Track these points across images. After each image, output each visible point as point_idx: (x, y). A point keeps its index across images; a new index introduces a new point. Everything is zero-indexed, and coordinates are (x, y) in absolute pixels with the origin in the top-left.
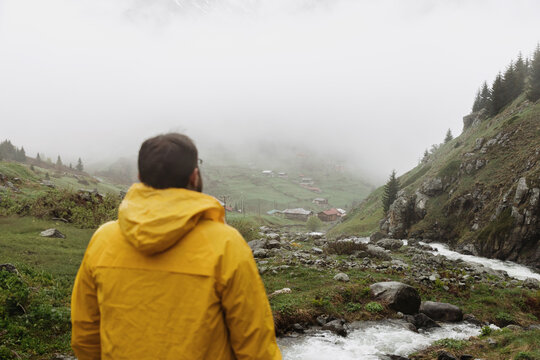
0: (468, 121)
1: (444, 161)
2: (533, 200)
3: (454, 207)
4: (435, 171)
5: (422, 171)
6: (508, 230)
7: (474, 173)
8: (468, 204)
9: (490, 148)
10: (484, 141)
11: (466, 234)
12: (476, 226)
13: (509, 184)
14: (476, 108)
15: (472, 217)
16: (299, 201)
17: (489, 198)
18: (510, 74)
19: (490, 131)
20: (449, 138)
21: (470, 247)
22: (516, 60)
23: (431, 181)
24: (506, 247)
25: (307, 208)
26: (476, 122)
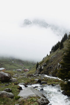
0: (51, 52)
1: (46, 60)
2: (60, 67)
3: (48, 68)
4: (45, 62)
5: (43, 62)
6: (57, 72)
7: (51, 62)
8: (51, 68)
9: (54, 58)
10: (53, 56)
11: (50, 73)
13: (57, 64)
14: (52, 50)
15: (51, 70)
16: (19, 68)
17: (54, 66)
18: (57, 44)
19: (54, 55)
20: (47, 55)
21: (51, 75)
22: (58, 42)
23: (44, 63)
24: (57, 75)
25: (21, 69)
26: (52, 53)
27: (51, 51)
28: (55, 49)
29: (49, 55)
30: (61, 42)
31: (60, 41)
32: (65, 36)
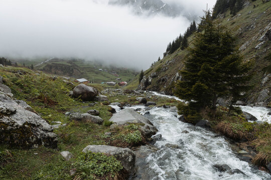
0: (165, 55)
1: (157, 67)
2: (180, 79)
3: (160, 81)
4: (154, 70)
5: (151, 70)
7: (165, 71)
8: (163, 80)
9: (170, 63)
10: (168, 62)
11: (163, 89)
12: (165, 87)
13: (174, 74)
14: (167, 50)
15: (164, 84)
16: (112, 79)
17: (169, 78)
18: (177, 41)
19: (170, 59)
20: (159, 60)
21: (163, 92)
22: (179, 36)
23: (153, 73)
24: (173, 92)
25: (114, 82)
26: (167, 55)
27: (165, 51)
28: (172, 48)
29: (161, 58)
30: (184, 37)
31: (183, 34)
32: (191, 26)
